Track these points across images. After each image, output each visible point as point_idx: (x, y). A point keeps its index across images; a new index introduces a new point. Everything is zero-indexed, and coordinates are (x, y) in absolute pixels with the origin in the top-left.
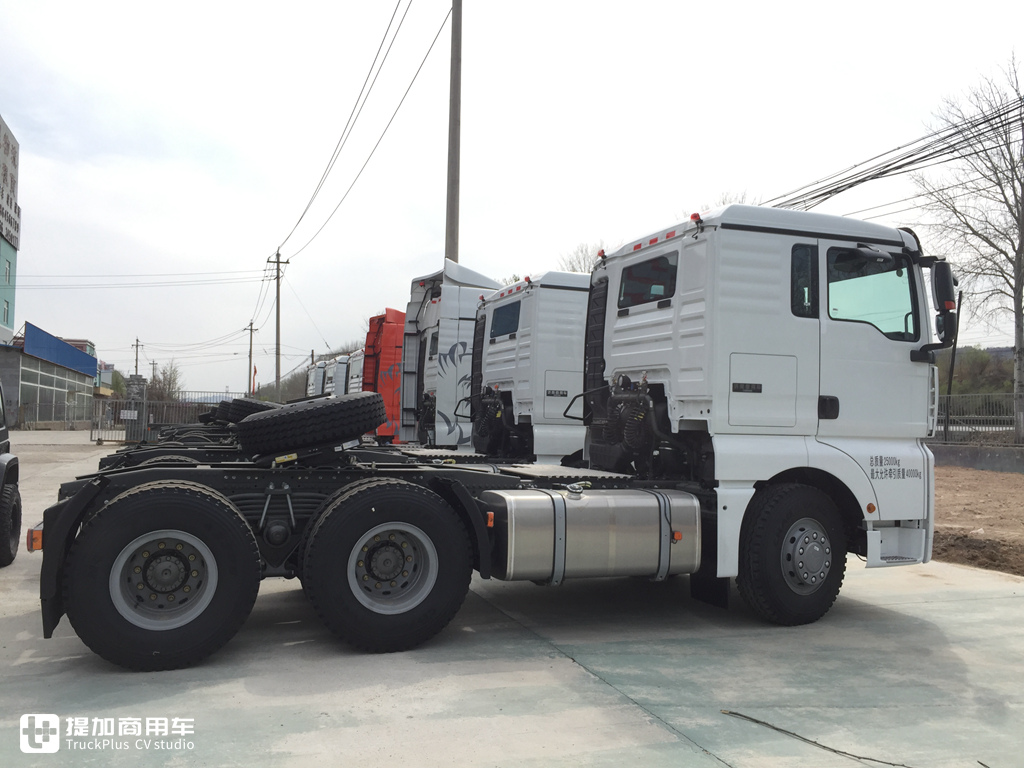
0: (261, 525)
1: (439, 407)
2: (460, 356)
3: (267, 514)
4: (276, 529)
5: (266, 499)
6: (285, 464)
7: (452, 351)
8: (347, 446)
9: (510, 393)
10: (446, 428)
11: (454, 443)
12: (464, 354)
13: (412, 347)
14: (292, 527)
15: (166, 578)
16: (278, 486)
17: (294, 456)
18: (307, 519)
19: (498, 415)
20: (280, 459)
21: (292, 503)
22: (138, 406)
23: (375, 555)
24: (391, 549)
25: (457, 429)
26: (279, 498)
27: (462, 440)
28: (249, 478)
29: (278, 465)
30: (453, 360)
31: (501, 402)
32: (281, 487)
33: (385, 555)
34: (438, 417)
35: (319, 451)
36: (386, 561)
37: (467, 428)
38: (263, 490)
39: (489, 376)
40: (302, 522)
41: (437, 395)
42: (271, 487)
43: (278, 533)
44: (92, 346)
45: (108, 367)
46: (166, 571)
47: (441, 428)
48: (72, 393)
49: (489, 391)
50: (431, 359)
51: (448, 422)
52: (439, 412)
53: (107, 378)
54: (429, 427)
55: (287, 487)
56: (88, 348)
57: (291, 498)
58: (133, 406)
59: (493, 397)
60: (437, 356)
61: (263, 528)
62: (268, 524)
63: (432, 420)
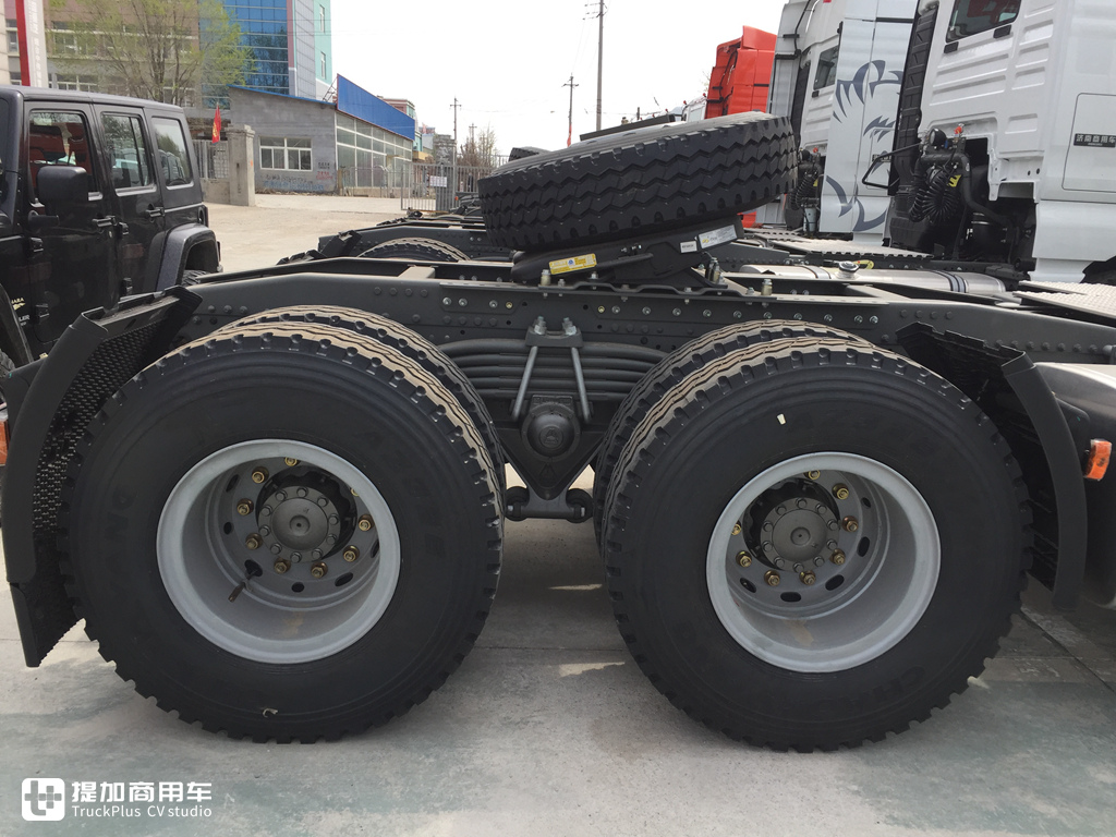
0: (517, 410)
1: (829, 171)
2: (873, 86)
3: (529, 387)
4: (549, 421)
5: (527, 353)
6: (570, 277)
7: (860, 77)
8: (710, 239)
9: (983, 142)
10: (838, 205)
11: (847, 229)
12: (880, 82)
13: (785, 78)
14: (581, 419)
15: (299, 533)
16: (554, 326)
17: (589, 261)
18: (615, 404)
19: (954, 182)
20: (560, 266)
21: (583, 366)
22: (448, 171)
23: (772, 516)
24: (813, 503)
25: (856, 207)
26: (555, 355)
27: (862, 226)
28: (493, 304)
29: (554, 279)
30: (859, 91)
31: (964, 159)
32: (560, 329)
33: (795, 517)
34: (826, 187)
35: (645, 251)
36: (797, 532)
37: (878, 205)
38: (521, 333)
39: (937, 110)
40: (605, 409)
41: (828, 154)
42: (538, 330)
43: (552, 432)
44: (412, 107)
45: (430, 131)
46: (300, 519)
47: (830, 204)
48: (390, 157)
49: (940, 140)
50: (815, 95)
51: (841, 195)
52: (829, 180)
53: (428, 142)
54: (807, 202)
55: (572, 331)
56: (408, 109)
57: (581, 355)
58: (442, 171)
59: (947, 151)
60: (833, 88)
61: (522, 417)
62: (532, 410)
63: (817, 193)
